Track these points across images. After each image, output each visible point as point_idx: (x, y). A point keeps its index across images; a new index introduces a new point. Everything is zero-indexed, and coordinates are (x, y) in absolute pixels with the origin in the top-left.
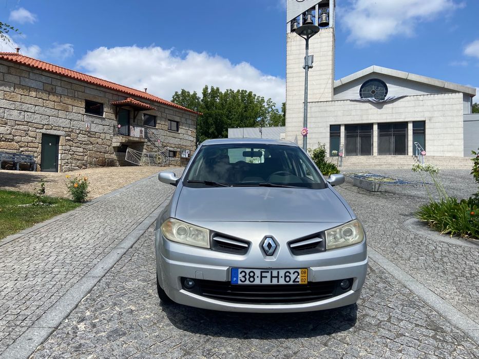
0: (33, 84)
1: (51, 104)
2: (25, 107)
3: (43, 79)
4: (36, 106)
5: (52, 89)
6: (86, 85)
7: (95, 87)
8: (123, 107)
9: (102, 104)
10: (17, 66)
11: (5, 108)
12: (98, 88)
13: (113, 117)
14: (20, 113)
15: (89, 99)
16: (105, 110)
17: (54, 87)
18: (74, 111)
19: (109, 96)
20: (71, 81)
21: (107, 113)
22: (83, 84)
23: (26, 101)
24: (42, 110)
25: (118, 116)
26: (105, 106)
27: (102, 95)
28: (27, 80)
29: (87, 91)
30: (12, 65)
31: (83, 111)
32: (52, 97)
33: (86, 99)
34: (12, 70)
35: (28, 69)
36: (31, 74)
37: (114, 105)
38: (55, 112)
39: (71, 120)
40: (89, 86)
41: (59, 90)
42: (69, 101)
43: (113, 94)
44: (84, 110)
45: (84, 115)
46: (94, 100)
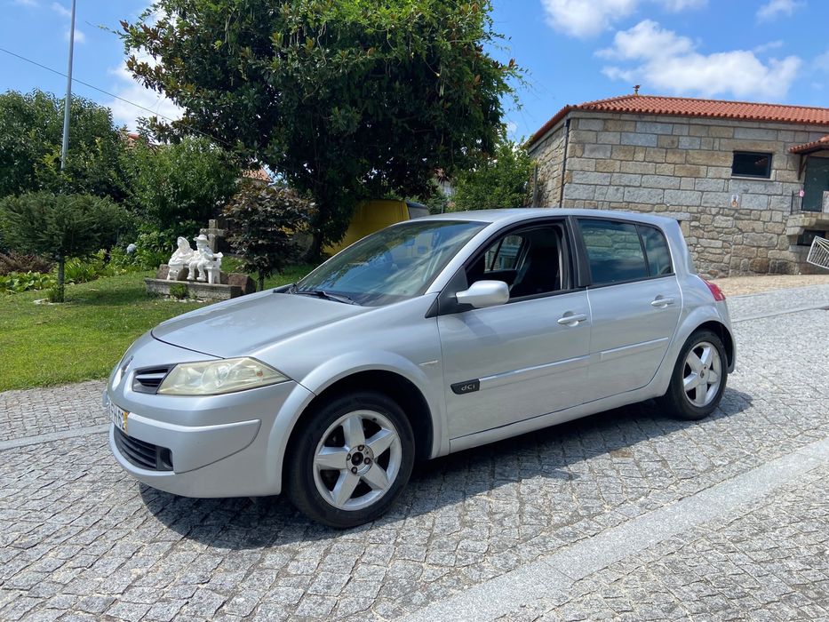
0: (641, 140)
1: (668, 169)
2: (625, 180)
3: (659, 129)
4: (643, 175)
5: (673, 142)
6: (736, 124)
7: (756, 125)
8: (813, 155)
9: (769, 155)
10: (617, 117)
11: (596, 185)
12: (763, 126)
13: (793, 176)
14: (617, 190)
15: (741, 149)
16: (775, 164)
17: (675, 139)
18: (710, 175)
19: (786, 137)
20: (708, 122)
21: (782, 169)
22: (730, 123)
23: (628, 170)
24: (651, 180)
25: (804, 174)
26: (775, 157)
27: (770, 136)
28: (632, 135)
29: (740, 134)
30: (609, 116)
31: (727, 172)
32: (671, 158)
33: (737, 149)
34: (610, 125)
35: (634, 118)
36: (638, 124)
37: (796, 152)
38: (675, 181)
39: (702, 192)
40: (744, 124)
41: (685, 142)
42: (701, 159)
43: (796, 131)
44: (731, 170)
45: (728, 180)
46: (753, 149)
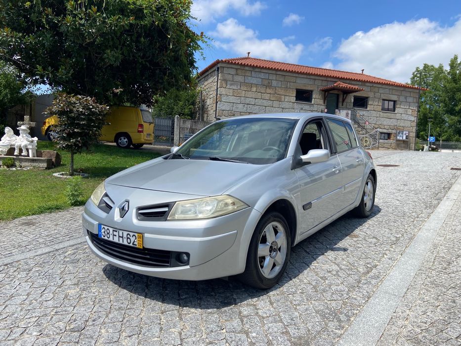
0: (254, 81)
1: (267, 96)
2: (248, 101)
3: (262, 76)
4: (256, 99)
5: (269, 83)
6: (297, 75)
7: (305, 76)
8: (331, 92)
9: (312, 91)
10: (243, 68)
11: (233, 103)
12: (308, 77)
13: (321, 102)
14: (244, 106)
15: (299, 88)
16: (314, 96)
17: (270, 81)
18: (286, 100)
19: (318, 83)
20: (284, 73)
21: (317, 98)
22: (294, 75)
23: (248, 96)
24: (259, 102)
25: (326, 101)
26: (314, 93)
27: (311, 82)
28: (250, 78)
29: (299, 81)
30: (239, 67)
31: (293, 99)
32: (269, 91)
33: (297, 88)
34: (239, 72)
35: (251, 69)
36: (253, 73)
37: (323, 91)
38: (270, 103)
39: (283, 108)
40: (300, 76)
41: (274, 83)
42: (282, 92)
43: (322, 80)
44: (295, 98)
45: (294, 103)
46: (304, 88)
